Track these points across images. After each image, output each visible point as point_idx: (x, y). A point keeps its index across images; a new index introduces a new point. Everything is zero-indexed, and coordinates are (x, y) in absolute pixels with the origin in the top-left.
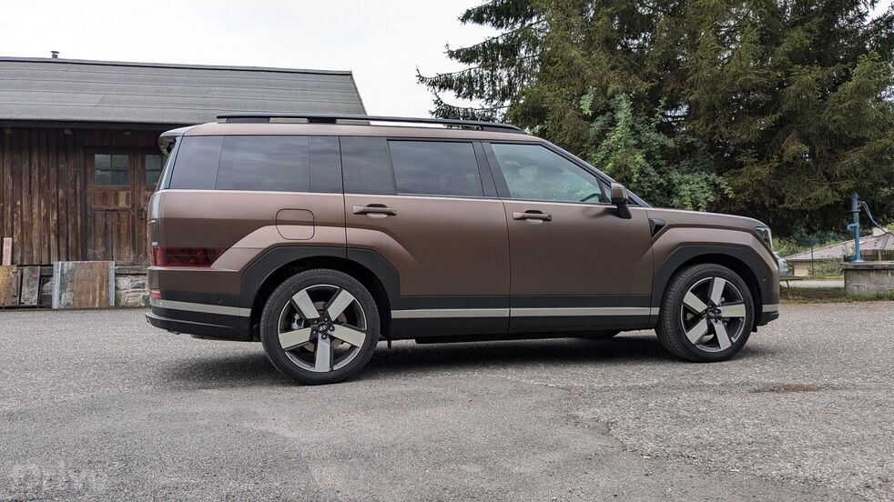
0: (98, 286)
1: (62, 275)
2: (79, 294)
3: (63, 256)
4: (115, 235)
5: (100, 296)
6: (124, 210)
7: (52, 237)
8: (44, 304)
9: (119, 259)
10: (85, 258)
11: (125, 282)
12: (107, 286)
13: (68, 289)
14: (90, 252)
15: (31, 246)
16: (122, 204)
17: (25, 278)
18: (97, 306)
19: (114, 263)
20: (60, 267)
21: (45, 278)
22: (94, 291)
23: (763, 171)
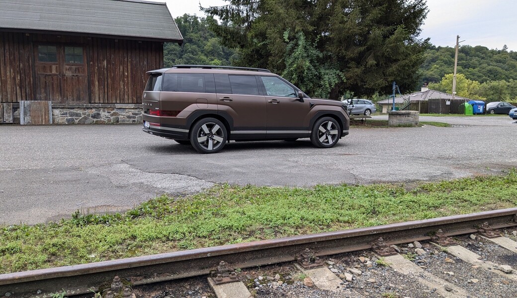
0: (43, 113)
1: (24, 108)
2: (33, 117)
3: (24, 98)
4: (51, 87)
5: (45, 118)
6: (55, 75)
7: (18, 88)
8: (16, 122)
9: (53, 100)
10: (35, 99)
11: (57, 112)
12: (48, 114)
13: (28, 115)
14: (38, 96)
15: (7, 92)
16: (54, 72)
17: (5, 109)
18: (44, 123)
19: (51, 102)
20: (23, 103)
21: (16, 108)
22: (42, 116)
23: (358, 71)
